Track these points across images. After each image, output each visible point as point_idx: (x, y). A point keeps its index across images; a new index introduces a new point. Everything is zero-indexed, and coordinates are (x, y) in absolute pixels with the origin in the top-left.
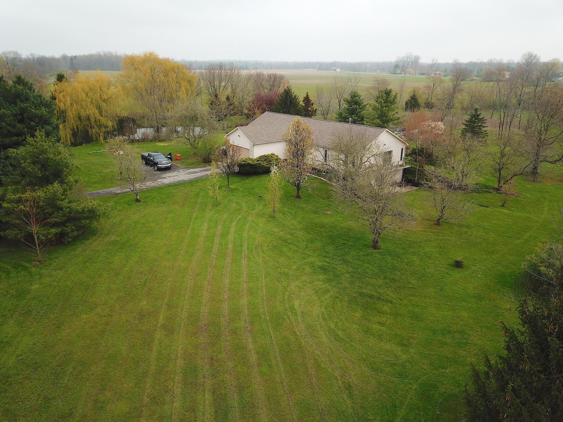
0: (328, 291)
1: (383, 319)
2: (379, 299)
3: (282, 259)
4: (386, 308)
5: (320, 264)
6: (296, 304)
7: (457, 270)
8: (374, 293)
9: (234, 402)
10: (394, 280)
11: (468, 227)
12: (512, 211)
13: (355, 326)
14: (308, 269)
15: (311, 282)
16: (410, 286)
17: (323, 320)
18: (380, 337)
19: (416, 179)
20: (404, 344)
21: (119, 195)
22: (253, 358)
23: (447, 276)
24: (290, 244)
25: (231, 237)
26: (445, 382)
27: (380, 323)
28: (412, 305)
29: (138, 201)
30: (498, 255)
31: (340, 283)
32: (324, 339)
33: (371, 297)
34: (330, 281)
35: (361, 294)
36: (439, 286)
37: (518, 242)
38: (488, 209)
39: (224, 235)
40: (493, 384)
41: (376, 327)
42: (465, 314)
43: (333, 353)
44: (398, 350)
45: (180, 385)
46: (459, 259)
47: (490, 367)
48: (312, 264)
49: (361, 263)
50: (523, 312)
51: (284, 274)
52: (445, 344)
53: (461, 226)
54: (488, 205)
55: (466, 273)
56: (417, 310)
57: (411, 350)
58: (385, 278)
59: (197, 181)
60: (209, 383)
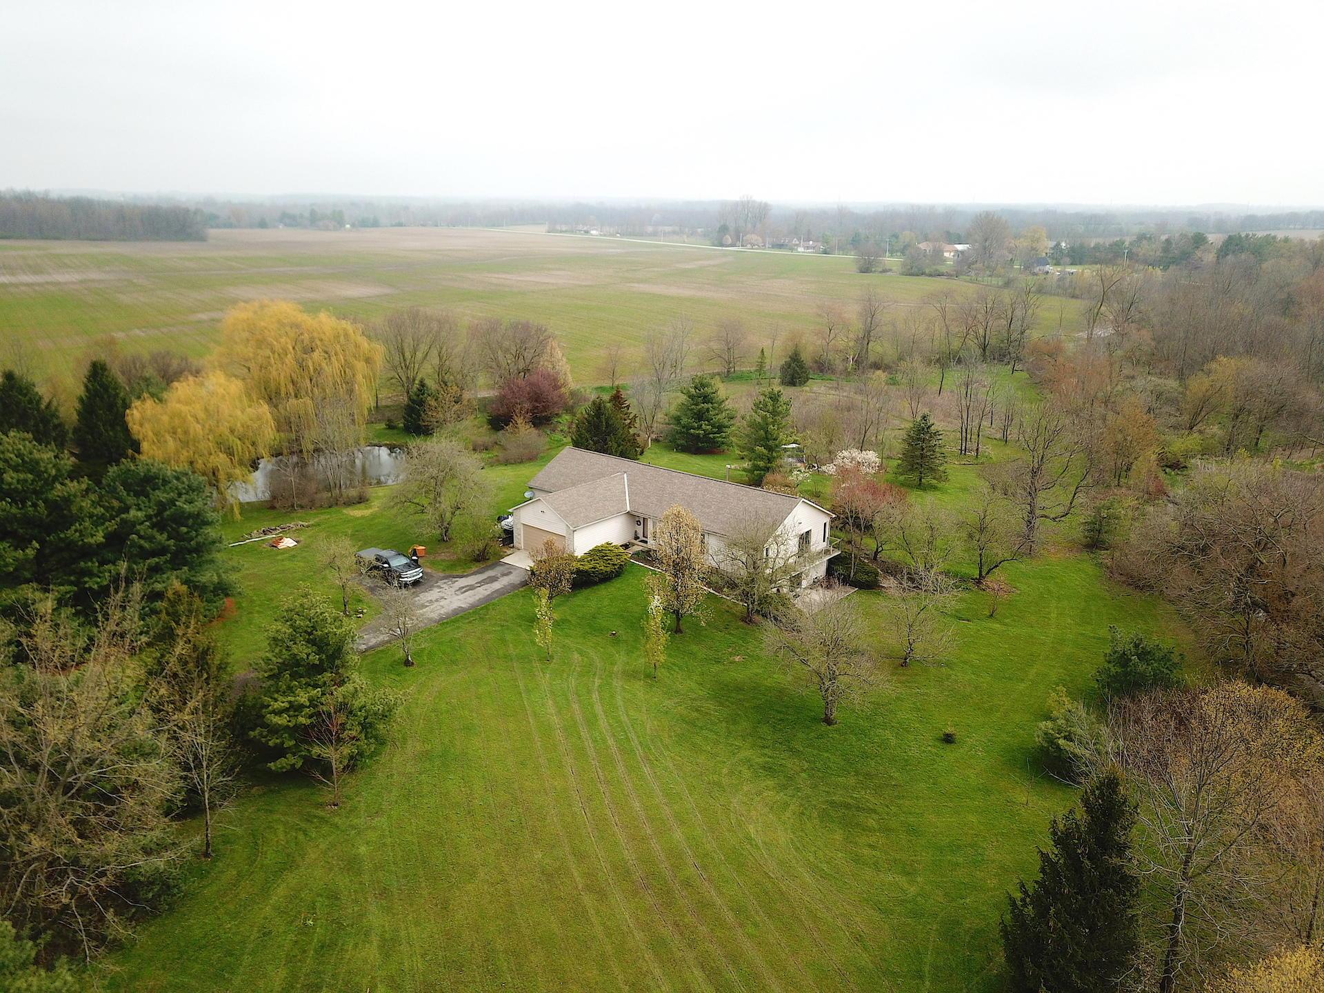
0: (787, 805)
1: (872, 840)
2: (858, 809)
3: (702, 759)
4: (872, 823)
5: (760, 760)
6: (752, 831)
7: (949, 747)
8: (850, 801)
9: (732, 975)
10: (868, 775)
11: (949, 665)
12: (1005, 625)
13: (840, 855)
14: (747, 773)
15: (759, 793)
16: (893, 783)
17: (796, 851)
18: (876, 867)
19: (852, 574)
20: (909, 873)
21: (367, 654)
22: (730, 917)
23: (938, 759)
24: (701, 728)
25: (603, 723)
26: (968, 916)
27: (870, 846)
28: (904, 813)
29: (407, 663)
30: (998, 714)
31: (798, 790)
32: (808, 878)
33: (847, 806)
34: (784, 787)
35: (832, 803)
36: (930, 777)
37: (1022, 686)
38: (971, 625)
39: (591, 722)
40: (1030, 910)
41: (866, 851)
42: (972, 818)
43: (825, 896)
44: (902, 881)
45: (656, 965)
46: (949, 730)
47: (1026, 893)
48: (749, 761)
49: (815, 752)
50: (1054, 833)
51: (714, 783)
52: (957, 864)
53: (939, 664)
54: (969, 618)
55: (962, 750)
56: (911, 819)
57: (919, 879)
58: (857, 774)
59: (486, 608)
60: (690, 956)
